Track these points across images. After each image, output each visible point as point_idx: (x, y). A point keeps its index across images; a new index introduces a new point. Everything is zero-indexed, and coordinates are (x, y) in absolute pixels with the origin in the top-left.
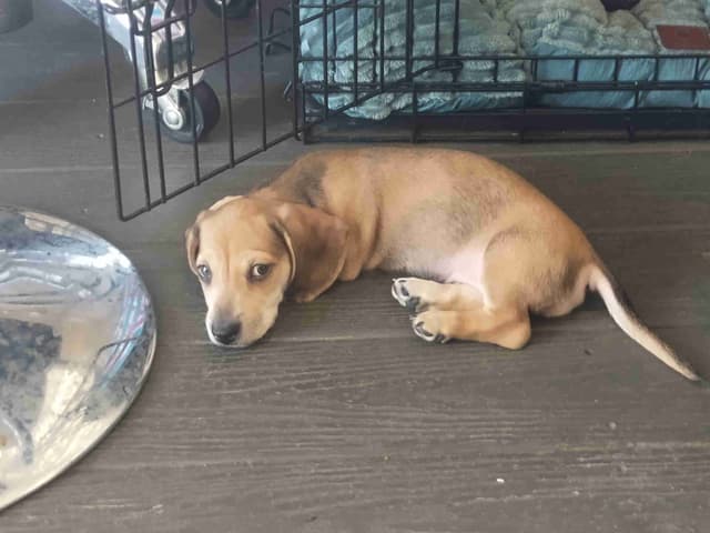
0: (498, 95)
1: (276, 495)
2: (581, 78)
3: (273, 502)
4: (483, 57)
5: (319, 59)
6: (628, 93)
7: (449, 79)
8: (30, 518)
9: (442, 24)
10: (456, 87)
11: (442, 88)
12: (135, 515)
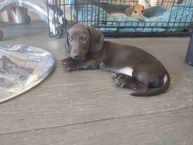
0: (112, 29)
1: (91, 90)
2: (126, 26)
3: (90, 91)
4: (110, 21)
5: (81, 21)
6: (133, 29)
7: (105, 25)
8: (22, 99)
9: (104, 15)
10: (106, 27)
11: (103, 27)
12: (54, 96)
